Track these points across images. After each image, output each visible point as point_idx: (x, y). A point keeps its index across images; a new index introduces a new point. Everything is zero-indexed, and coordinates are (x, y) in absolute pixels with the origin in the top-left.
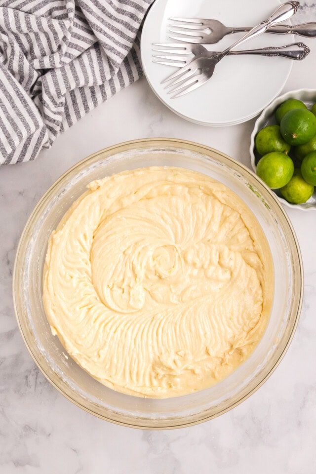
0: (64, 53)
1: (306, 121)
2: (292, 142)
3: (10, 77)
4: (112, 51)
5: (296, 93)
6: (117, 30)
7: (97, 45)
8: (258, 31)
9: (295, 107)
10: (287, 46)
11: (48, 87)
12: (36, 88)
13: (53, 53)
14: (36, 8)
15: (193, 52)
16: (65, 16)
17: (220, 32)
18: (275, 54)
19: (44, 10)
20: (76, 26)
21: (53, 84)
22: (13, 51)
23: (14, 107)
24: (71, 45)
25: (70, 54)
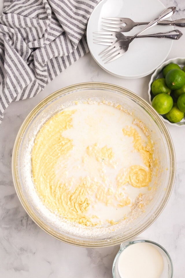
0: (46, 38)
1: (180, 75)
2: (172, 87)
3: (15, 53)
4: (72, 37)
5: (174, 60)
6: (75, 24)
7: (64, 33)
8: (153, 24)
9: (173, 68)
10: (169, 32)
11: (37, 58)
12: (30, 59)
13: (39, 38)
14: (30, 14)
15: (117, 37)
16: (47, 18)
17: (131, 25)
18: (163, 36)
19: (34, 15)
20: (52, 23)
21: (40, 56)
22: (17, 38)
23: (18, 70)
24: (50, 34)
25: (49, 39)
